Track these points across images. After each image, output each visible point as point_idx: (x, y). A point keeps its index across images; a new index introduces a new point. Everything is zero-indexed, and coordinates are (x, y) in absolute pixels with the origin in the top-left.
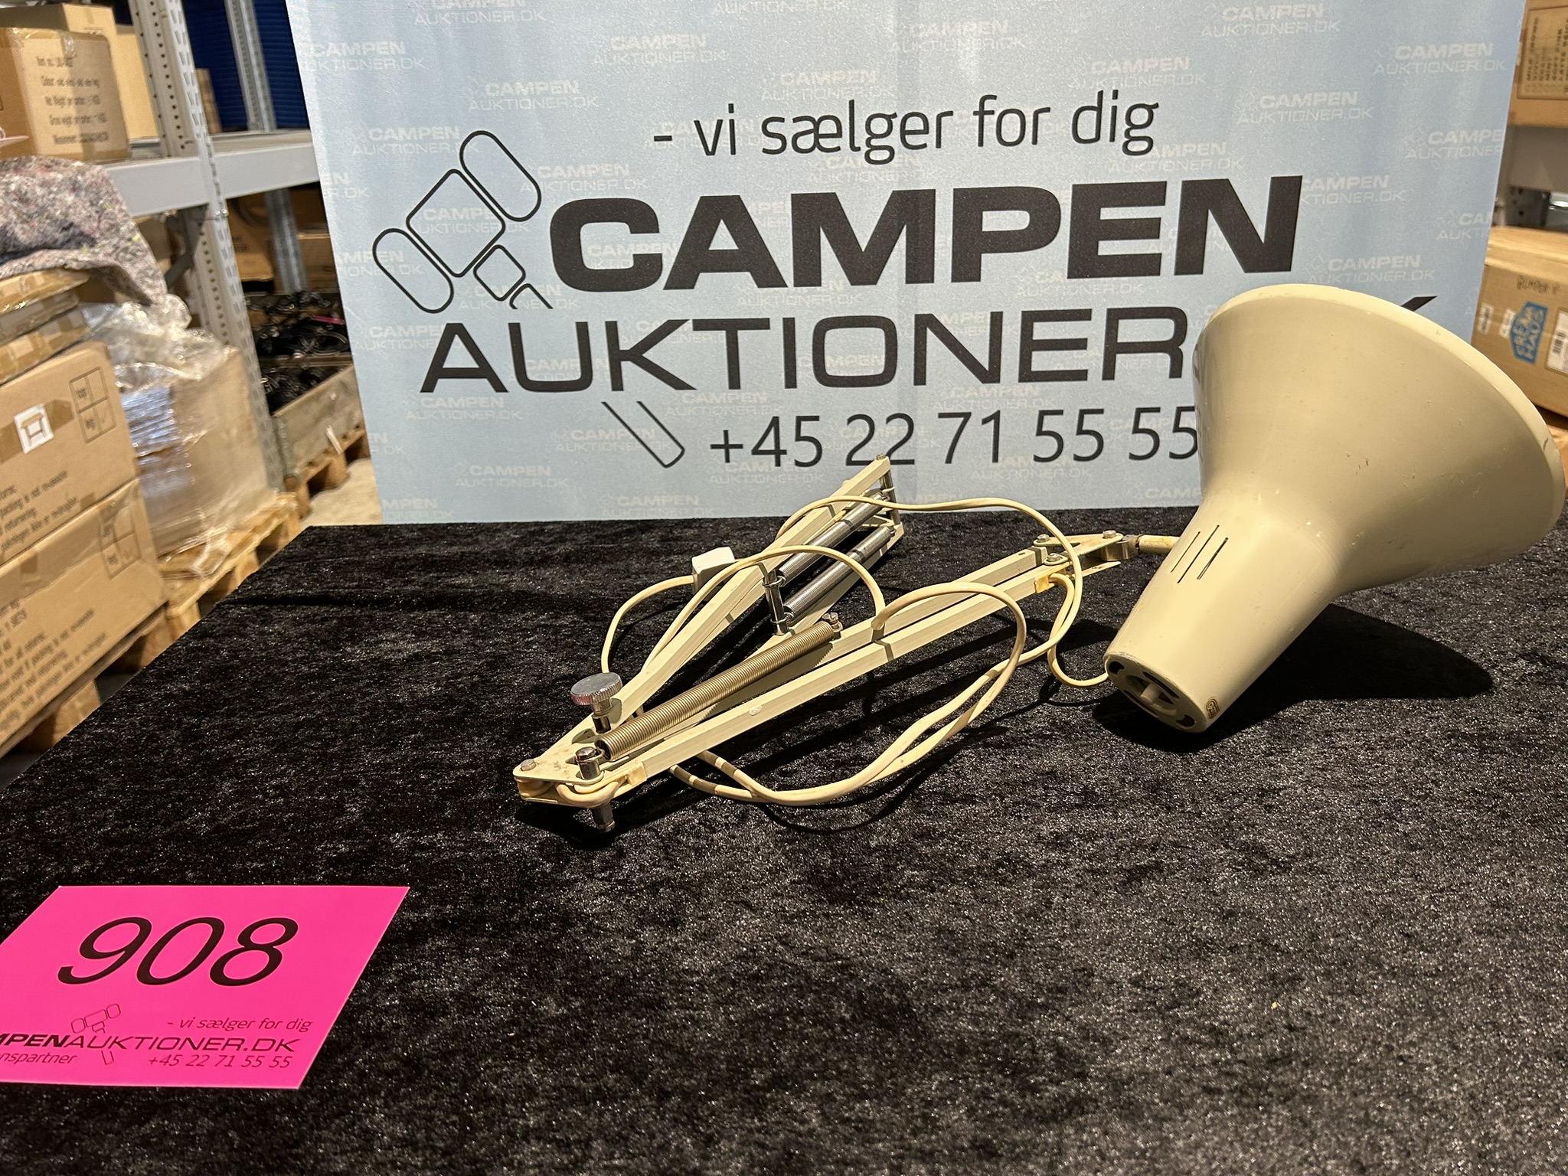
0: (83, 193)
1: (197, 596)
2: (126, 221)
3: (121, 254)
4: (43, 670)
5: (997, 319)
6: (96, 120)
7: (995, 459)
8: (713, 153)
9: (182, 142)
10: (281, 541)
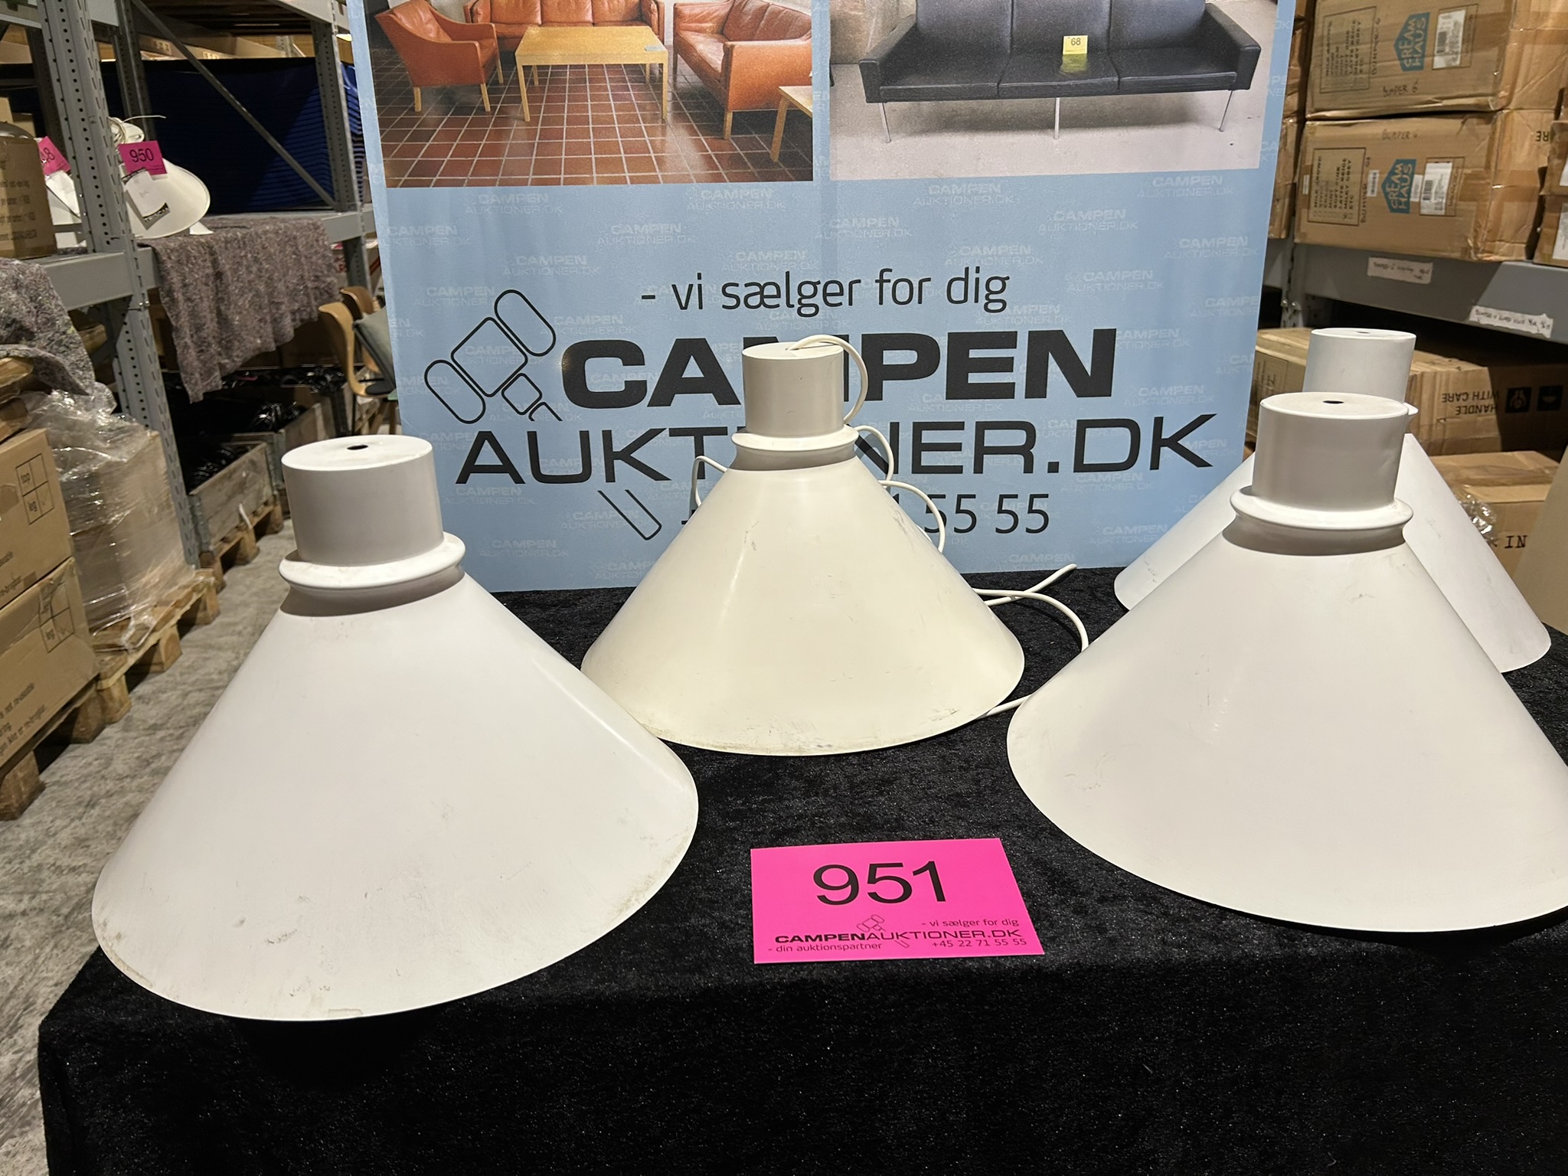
0: (24, 290)
1: (124, 669)
2: (61, 315)
3: (55, 347)
5: (895, 427)
6: (26, 219)
8: (686, 308)
9: (108, 238)
10: (200, 615)
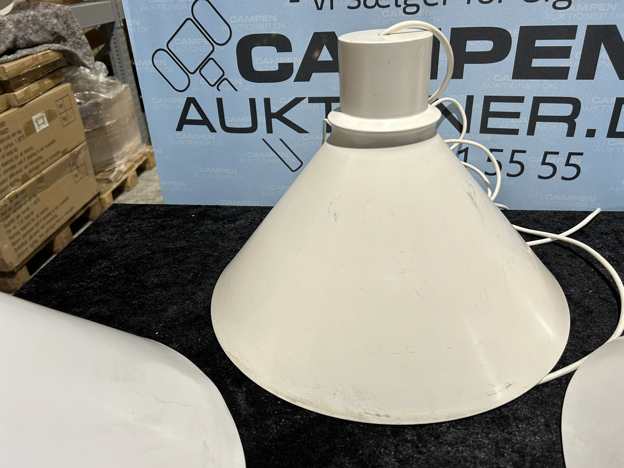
0: (60, 19)
1: (111, 190)
2: (78, 30)
3: (76, 45)
4: (48, 223)
5: (470, 99)
8: (321, 9)
10: (147, 166)
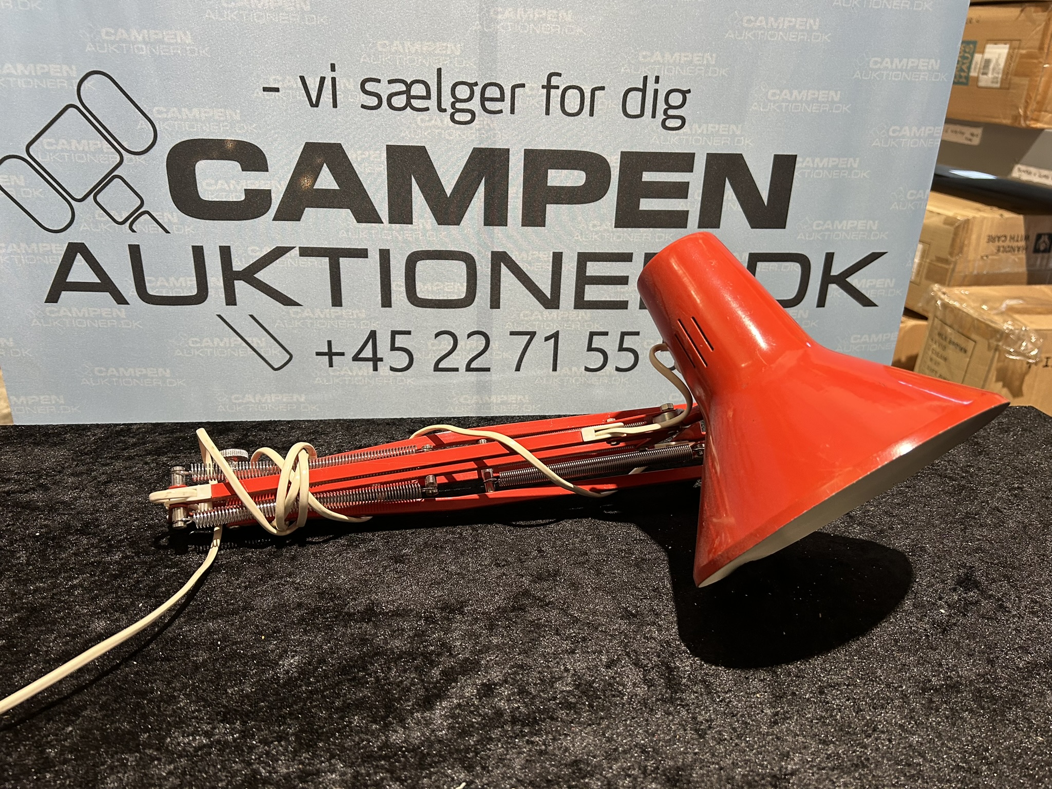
5: (557, 258)
7: (555, 369)
8: (317, 105)
